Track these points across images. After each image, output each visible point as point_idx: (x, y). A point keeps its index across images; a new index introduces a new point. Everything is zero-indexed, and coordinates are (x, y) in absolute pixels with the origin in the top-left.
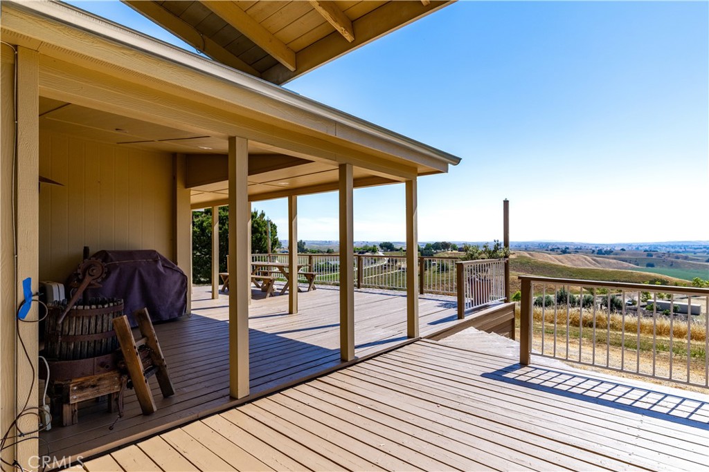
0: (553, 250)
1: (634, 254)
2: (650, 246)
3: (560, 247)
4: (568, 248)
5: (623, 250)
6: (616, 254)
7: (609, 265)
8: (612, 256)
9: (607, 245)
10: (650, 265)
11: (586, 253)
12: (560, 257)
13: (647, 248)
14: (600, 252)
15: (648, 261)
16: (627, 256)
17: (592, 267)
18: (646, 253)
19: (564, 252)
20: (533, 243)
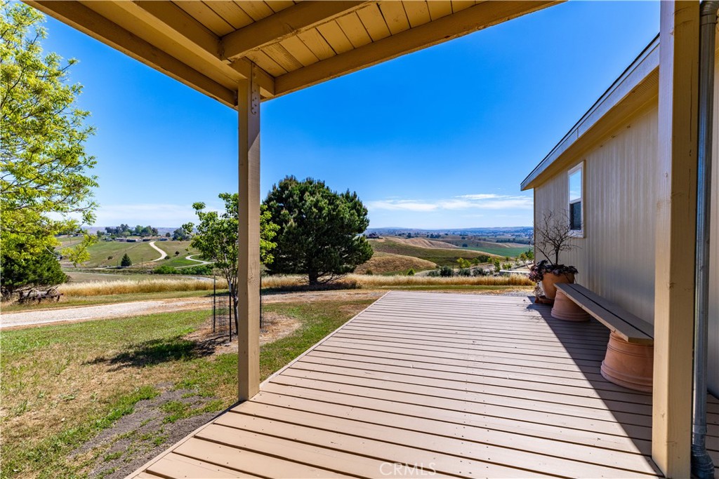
0: (400, 235)
1: (454, 238)
3: (405, 232)
4: (409, 234)
5: (447, 234)
6: (443, 238)
7: (440, 245)
8: (440, 239)
9: (435, 231)
10: (465, 246)
11: (423, 237)
12: (408, 240)
14: (432, 236)
15: (463, 243)
16: (450, 239)
17: (429, 248)
19: (409, 236)
20: (383, 229)
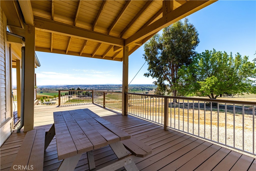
2: (41, 87)
13: (40, 87)
18: (40, 89)
